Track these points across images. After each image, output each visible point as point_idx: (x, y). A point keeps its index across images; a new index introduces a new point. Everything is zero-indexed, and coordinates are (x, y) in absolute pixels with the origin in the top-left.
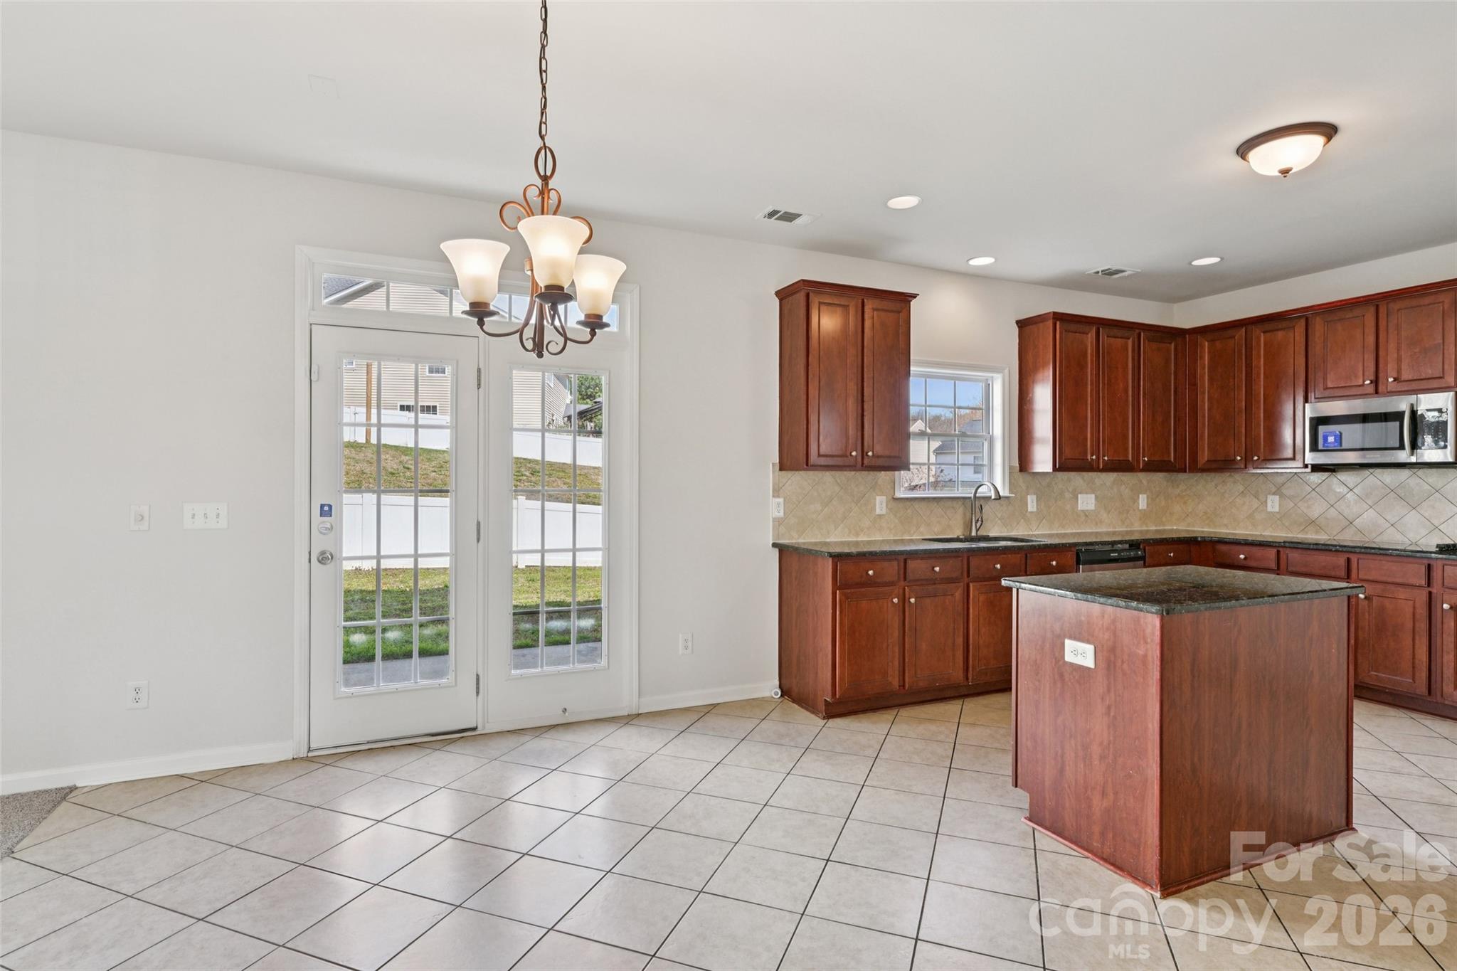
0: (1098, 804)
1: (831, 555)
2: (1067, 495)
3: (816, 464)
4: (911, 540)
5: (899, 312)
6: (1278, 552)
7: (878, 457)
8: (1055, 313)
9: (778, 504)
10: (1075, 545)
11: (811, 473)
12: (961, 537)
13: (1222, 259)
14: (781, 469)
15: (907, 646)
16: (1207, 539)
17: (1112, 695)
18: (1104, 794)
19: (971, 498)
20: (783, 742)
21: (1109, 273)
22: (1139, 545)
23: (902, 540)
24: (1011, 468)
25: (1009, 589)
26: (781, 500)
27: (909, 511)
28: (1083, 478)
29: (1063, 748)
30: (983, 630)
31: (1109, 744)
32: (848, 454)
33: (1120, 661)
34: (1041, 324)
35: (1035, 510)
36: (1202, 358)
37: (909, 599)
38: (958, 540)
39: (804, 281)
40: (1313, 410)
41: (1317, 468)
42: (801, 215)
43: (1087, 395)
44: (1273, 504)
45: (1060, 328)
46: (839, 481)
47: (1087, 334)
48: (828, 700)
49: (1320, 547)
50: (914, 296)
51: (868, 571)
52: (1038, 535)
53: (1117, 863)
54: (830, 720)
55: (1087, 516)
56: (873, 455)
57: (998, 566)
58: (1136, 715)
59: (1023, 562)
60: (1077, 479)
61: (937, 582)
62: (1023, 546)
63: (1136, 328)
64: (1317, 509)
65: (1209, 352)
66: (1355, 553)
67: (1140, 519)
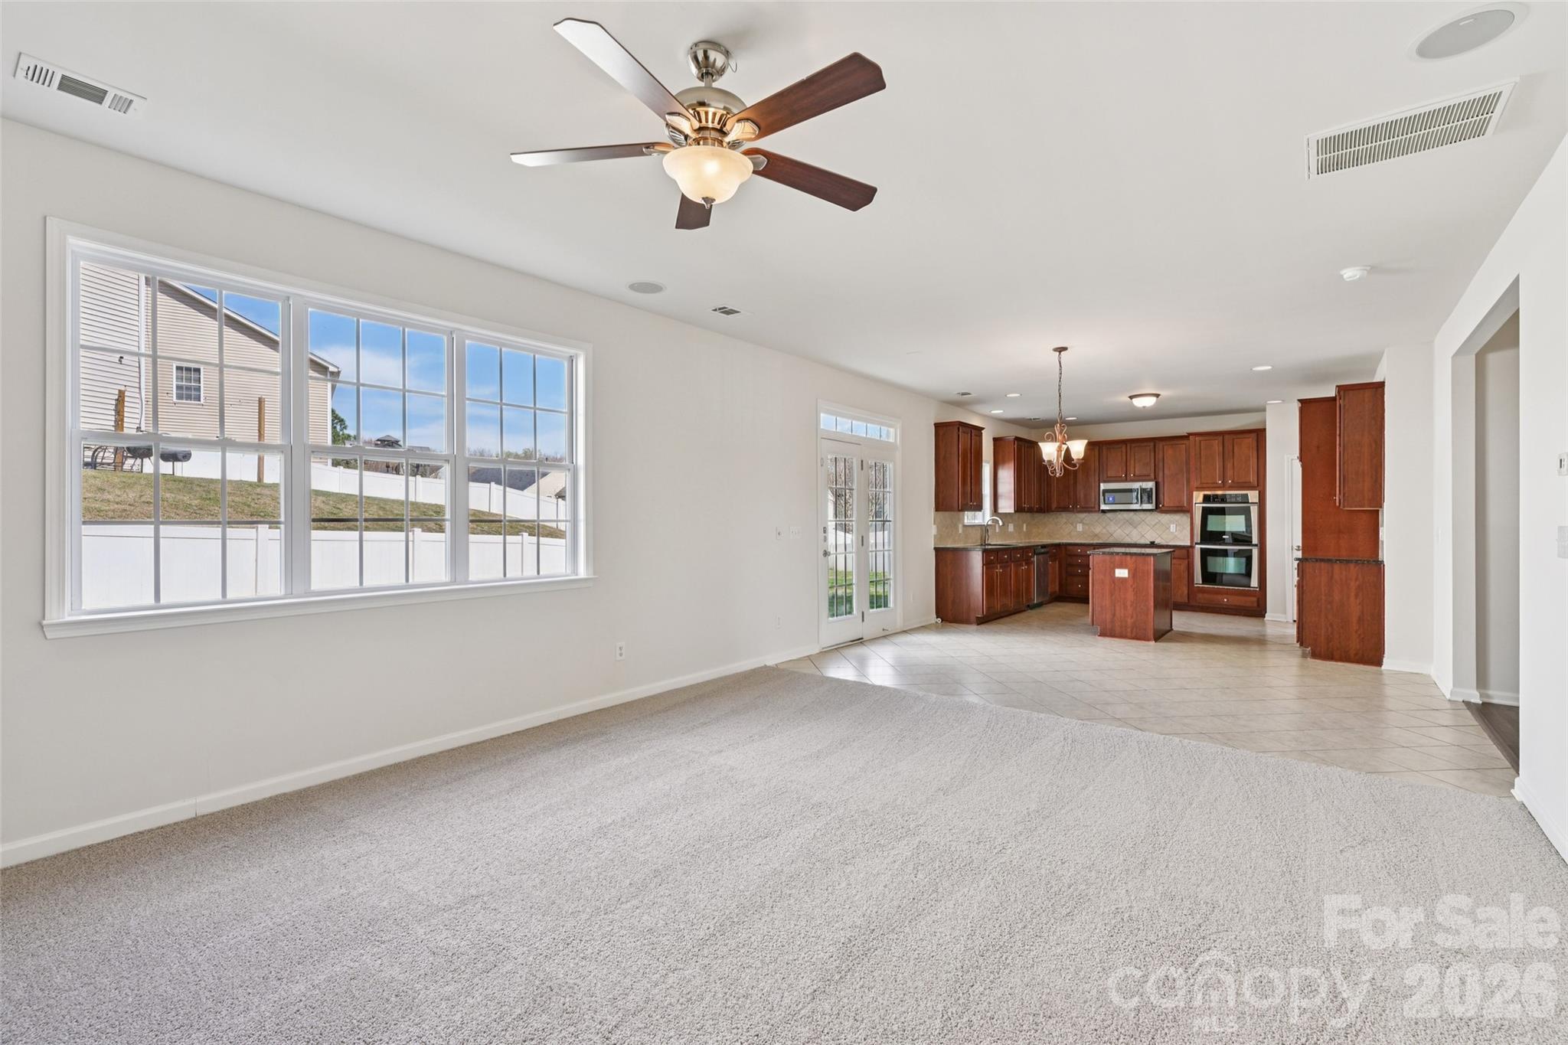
5: (979, 438)
9: (936, 528)
14: (936, 511)
17: (1136, 583)
18: (1132, 617)
24: (992, 510)
26: (937, 525)
27: (967, 531)
28: (1022, 516)
29: (1114, 607)
31: (1135, 600)
33: (1138, 573)
34: (1007, 441)
39: (958, 422)
41: (1103, 511)
44: (1080, 527)
47: (1022, 446)
48: (979, 616)
50: (983, 430)
53: (1138, 638)
54: (980, 625)
55: (1024, 534)
64: (1098, 530)
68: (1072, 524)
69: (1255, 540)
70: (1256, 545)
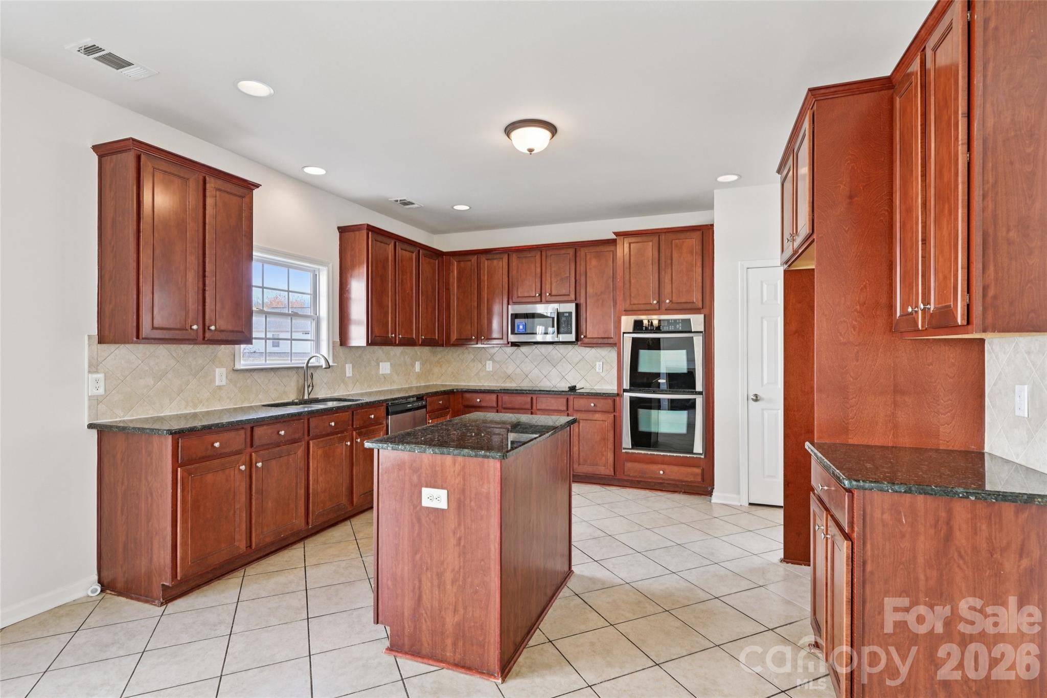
0: (450, 620)
1: (171, 432)
2: (373, 363)
3: (149, 337)
4: (251, 407)
5: (242, 197)
6: (497, 396)
7: (222, 331)
8: (368, 225)
9: (97, 381)
10: (386, 400)
11: (141, 346)
12: (295, 401)
13: (470, 208)
14: (101, 341)
15: (254, 509)
16: (459, 390)
17: (462, 527)
18: (455, 611)
19: (303, 367)
20: (107, 655)
21: (405, 203)
22: (423, 397)
23: (242, 407)
24: (334, 342)
25: (372, 450)
26: (101, 376)
27: (248, 381)
28: (383, 351)
29: (420, 581)
30: (320, 479)
31: (460, 570)
32: (188, 327)
33: (468, 500)
34: (357, 233)
35: (351, 375)
36: (453, 272)
37: (256, 463)
38: (293, 403)
39: (134, 140)
40: (513, 309)
41: (514, 344)
42: (130, 64)
43: (388, 290)
44: (489, 366)
45: (372, 237)
46: (175, 355)
47: (389, 245)
48: (167, 584)
49: (519, 392)
50: (257, 186)
51: (213, 443)
52: (353, 394)
53: (466, 665)
54: (169, 605)
55: (385, 378)
56: (215, 330)
57: (333, 424)
58: (481, 541)
59: (351, 418)
60: (379, 351)
61: (281, 444)
62: (351, 405)
63: (418, 247)
64: (510, 369)
65: (457, 269)
66: (535, 394)
67: (416, 378)
68: (480, 362)
69: (699, 387)
70: (700, 393)
